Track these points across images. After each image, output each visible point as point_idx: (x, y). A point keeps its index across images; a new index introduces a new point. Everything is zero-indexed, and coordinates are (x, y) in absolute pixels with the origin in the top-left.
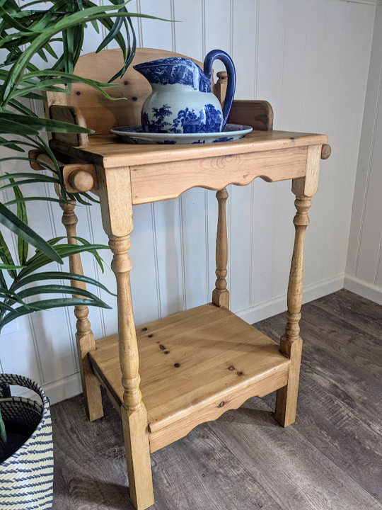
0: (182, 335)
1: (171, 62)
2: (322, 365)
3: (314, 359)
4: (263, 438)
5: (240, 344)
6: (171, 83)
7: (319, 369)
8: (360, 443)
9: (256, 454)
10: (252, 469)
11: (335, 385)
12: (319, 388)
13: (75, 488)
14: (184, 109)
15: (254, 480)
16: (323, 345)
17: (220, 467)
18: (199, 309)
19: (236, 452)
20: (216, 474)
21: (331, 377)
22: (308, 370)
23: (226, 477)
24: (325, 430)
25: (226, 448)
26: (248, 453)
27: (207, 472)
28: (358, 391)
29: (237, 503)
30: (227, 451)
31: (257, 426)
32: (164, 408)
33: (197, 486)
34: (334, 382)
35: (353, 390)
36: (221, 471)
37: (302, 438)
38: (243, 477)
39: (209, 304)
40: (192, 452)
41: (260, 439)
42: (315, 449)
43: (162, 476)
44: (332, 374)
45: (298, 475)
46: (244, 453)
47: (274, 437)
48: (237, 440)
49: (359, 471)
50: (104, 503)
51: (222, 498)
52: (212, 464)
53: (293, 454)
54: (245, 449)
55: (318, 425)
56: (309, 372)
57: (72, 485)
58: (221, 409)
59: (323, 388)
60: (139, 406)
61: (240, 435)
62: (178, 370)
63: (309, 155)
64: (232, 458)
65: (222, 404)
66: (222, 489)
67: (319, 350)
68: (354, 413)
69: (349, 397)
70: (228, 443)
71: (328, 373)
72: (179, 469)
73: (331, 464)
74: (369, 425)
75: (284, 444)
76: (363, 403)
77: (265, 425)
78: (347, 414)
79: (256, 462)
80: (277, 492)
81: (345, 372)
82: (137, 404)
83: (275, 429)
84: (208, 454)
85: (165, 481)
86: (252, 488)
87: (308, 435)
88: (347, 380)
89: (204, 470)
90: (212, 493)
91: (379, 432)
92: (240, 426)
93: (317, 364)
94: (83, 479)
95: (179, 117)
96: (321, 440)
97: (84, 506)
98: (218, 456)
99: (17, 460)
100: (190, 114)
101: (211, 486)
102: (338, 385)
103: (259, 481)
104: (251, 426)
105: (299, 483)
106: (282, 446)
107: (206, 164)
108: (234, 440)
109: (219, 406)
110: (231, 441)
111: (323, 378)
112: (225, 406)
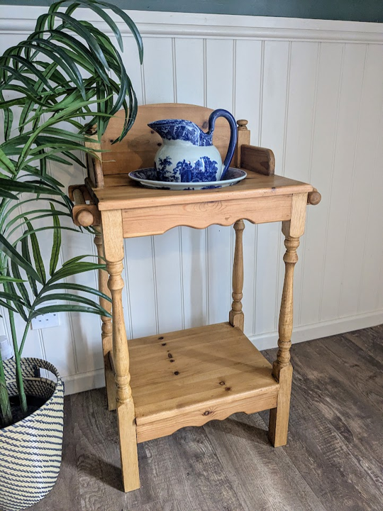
0: (191, 347)
1: (172, 123)
2: (333, 397)
3: (327, 389)
4: (251, 453)
5: (239, 363)
6: (174, 139)
7: (328, 399)
8: (343, 476)
9: (241, 466)
10: (232, 477)
11: (339, 418)
12: (321, 418)
13: (82, 462)
14: (182, 161)
15: (231, 488)
16: (341, 378)
17: (205, 470)
18: (214, 327)
19: (223, 460)
20: (199, 475)
21: (337, 409)
22: (316, 399)
23: (207, 479)
24: (313, 458)
25: (215, 455)
26: (233, 464)
27: (192, 472)
28: (361, 427)
29: (209, 503)
30: (215, 458)
31: (249, 442)
32: (152, 407)
33: (180, 481)
34: (339, 415)
35: (356, 425)
36: (205, 473)
37: (288, 459)
38: (222, 483)
39: (226, 323)
40: (185, 453)
41: (248, 454)
42: (297, 472)
43: (153, 468)
44: (339, 407)
45: (273, 492)
46: (230, 462)
47: (262, 454)
48: (227, 450)
49: (332, 500)
50: (101, 479)
51: (197, 496)
52: (199, 467)
53: (274, 472)
54: (231, 459)
55: (307, 451)
56: (317, 401)
57: (81, 459)
58: (205, 417)
59: (326, 418)
60: (128, 400)
61: (231, 446)
62: (176, 377)
63: (294, 202)
64: (218, 465)
65: (207, 413)
66: (200, 489)
67: (334, 382)
68: (348, 447)
69: (349, 431)
70: (219, 451)
71: (336, 405)
72: (169, 464)
73: (308, 489)
74: (359, 461)
75: (270, 462)
76: (361, 440)
77: (258, 442)
78: (341, 447)
79: (237, 470)
80: (248, 502)
81: (353, 407)
82: (126, 399)
83: (265, 447)
84: (198, 457)
85: (154, 472)
86: (226, 494)
87: (295, 459)
88: (353, 415)
89: (190, 469)
90: (191, 490)
91: (366, 469)
92: (235, 438)
93: (328, 396)
94: (91, 456)
95: (177, 167)
96: (306, 465)
97: (84, 478)
98: (205, 460)
99: (25, 425)
100: (186, 165)
101: (192, 485)
102: (342, 418)
103: (235, 489)
104: (244, 440)
105: (271, 499)
106: (266, 464)
107: (189, 208)
108: (225, 449)
109: (205, 414)
110: (222, 450)
111: (328, 409)
112: (210, 415)
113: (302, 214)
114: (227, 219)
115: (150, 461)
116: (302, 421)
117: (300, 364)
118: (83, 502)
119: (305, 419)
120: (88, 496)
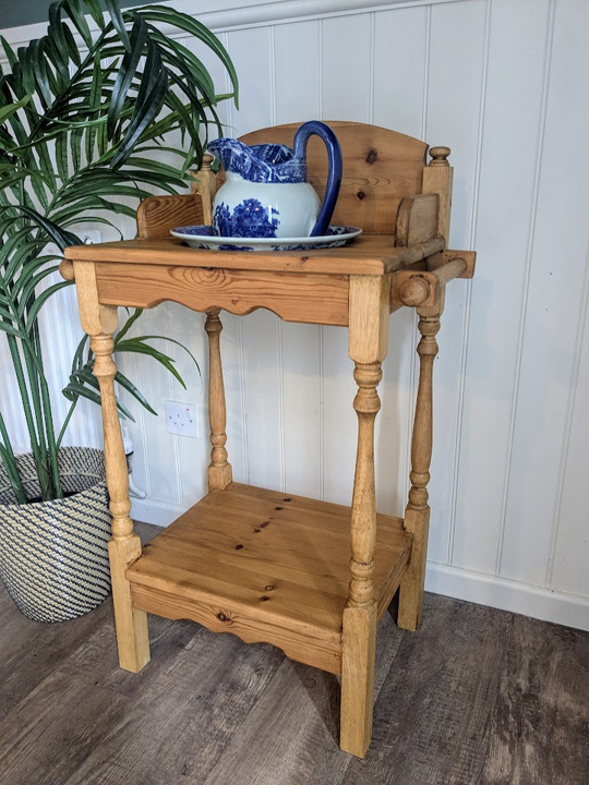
2: (545, 752)
3: (550, 734)
4: (301, 732)
7: (529, 749)
9: (267, 736)
10: (239, 742)
15: (221, 751)
17: (221, 707)
19: (256, 714)
20: (209, 708)
21: (525, 774)
22: (507, 734)
23: (210, 720)
25: (256, 700)
26: (261, 727)
27: (205, 702)
29: (177, 746)
30: (252, 703)
31: (318, 717)
33: (180, 698)
36: (216, 711)
37: (338, 779)
38: (221, 736)
40: (226, 671)
41: (296, 731)
43: (176, 663)
44: (534, 774)
46: (260, 723)
47: (313, 744)
48: (276, 708)
51: (176, 728)
52: (221, 698)
53: (297, 778)
54: (267, 720)
56: (503, 738)
59: (481, 772)
61: (287, 705)
62: (233, 551)
64: (243, 713)
66: (189, 723)
70: (265, 698)
71: (531, 767)
72: (195, 671)
75: (309, 762)
77: (328, 726)
79: (252, 741)
84: (234, 687)
85: (171, 668)
86: (208, 753)
89: (208, 694)
90: (179, 716)
92: (305, 699)
93: (538, 743)
98: (238, 698)
100: (224, 211)
101: (188, 711)
103: (224, 756)
104: (315, 709)
106: (302, 759)
107: (178, 273)
108: (275, 701)
109: (219, 616)
110: (270, 701)
111: (508, 763)
112: (227, 623)
113: (371, 319)
114: (234, 302)
115: (181, 654)
116: (435, 746)
117: (554, 666)
118: (81, 649)
119: (443, 747)
120: (91, 646)
